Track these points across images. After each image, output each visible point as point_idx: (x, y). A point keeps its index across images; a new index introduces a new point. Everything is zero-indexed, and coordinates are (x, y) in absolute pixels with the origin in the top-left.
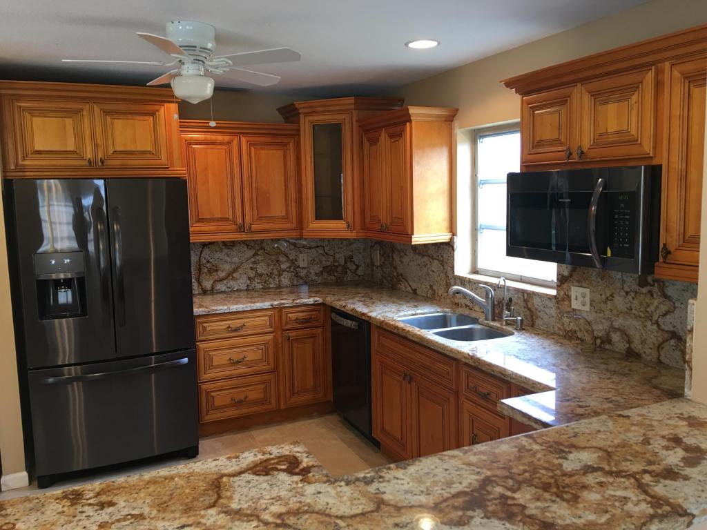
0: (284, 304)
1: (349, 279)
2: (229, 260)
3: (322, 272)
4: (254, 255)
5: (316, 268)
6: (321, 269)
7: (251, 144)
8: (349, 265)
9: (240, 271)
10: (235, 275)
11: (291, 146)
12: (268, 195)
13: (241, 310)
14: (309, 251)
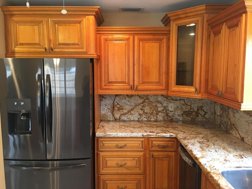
0: (150, 135)
1: (199, 120)
2: (129, 104)
3: (182, 114)
4: (143, 102)
5: (179, 112)
6: (182, 113)
7: (140, 40)
8: (200, 112)
9: (135, 110)
10: (132, 112)
11: (165, 41)
12: (148, 69)
13: (124, 136)
14: (175, 102)
